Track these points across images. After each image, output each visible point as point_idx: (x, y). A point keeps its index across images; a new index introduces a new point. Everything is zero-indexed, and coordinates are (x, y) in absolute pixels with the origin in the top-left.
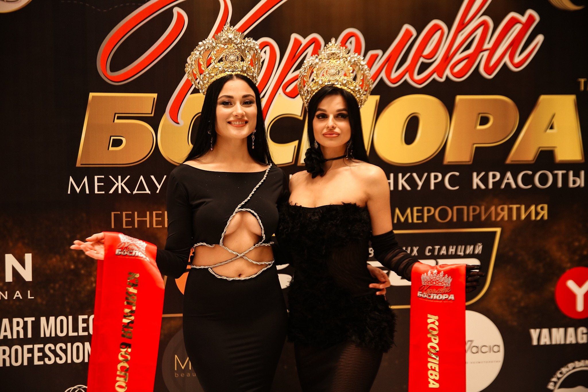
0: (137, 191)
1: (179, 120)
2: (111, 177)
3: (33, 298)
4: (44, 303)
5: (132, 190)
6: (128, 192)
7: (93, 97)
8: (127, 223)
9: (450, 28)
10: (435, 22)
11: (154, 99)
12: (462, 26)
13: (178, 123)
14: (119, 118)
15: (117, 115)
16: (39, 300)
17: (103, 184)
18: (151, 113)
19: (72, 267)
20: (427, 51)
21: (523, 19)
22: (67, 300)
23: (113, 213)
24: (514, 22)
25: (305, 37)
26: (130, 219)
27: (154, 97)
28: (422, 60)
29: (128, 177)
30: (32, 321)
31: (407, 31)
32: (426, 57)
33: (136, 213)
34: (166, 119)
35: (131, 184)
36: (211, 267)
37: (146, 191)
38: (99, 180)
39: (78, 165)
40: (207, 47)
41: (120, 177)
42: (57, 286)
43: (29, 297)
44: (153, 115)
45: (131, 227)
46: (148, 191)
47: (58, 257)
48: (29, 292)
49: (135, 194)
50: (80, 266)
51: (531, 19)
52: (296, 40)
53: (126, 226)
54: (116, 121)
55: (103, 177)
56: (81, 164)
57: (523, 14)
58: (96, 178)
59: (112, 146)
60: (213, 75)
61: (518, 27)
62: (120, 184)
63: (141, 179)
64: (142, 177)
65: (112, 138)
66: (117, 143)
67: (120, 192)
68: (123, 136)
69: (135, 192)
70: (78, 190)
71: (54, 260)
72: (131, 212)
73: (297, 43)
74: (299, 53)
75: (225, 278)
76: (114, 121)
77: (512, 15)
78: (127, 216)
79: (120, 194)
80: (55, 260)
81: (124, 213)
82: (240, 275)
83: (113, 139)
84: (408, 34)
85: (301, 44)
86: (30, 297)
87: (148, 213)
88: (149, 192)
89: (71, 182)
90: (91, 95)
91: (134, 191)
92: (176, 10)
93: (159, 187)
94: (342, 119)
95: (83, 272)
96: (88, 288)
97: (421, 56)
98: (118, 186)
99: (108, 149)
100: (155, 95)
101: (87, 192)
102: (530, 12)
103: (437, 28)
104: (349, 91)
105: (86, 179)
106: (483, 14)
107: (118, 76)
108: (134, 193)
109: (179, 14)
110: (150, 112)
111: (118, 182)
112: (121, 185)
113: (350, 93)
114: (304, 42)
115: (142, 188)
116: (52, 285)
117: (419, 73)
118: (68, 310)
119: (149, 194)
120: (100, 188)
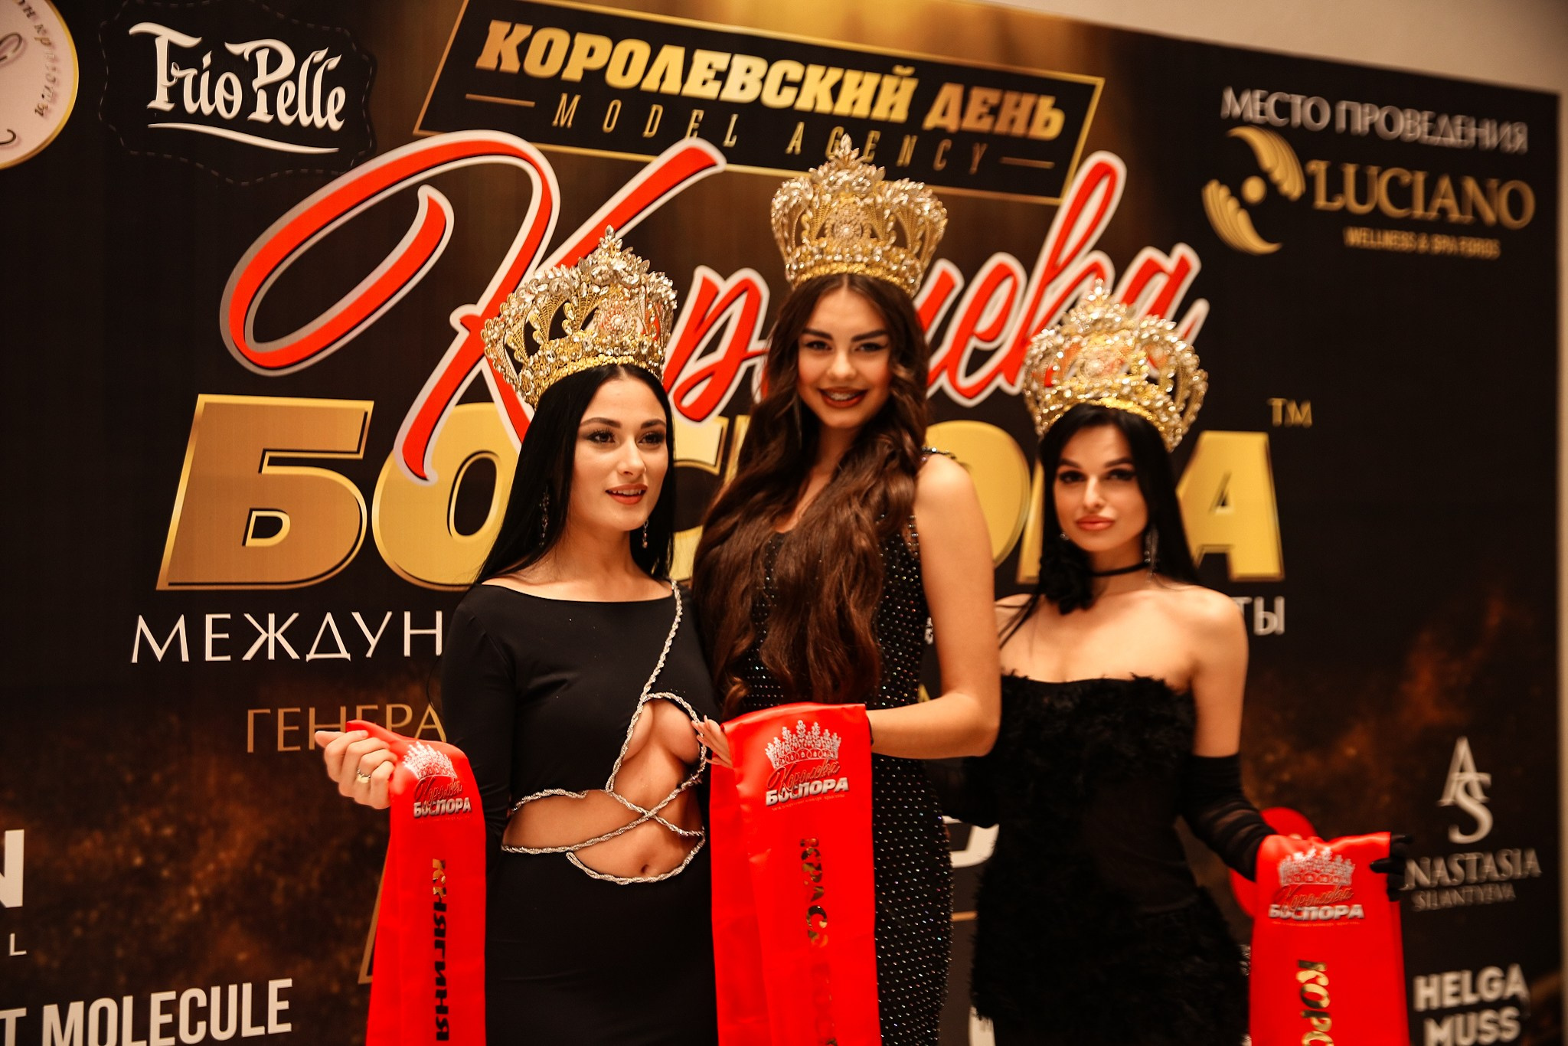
0: (316, 652)
1: (428, 470)
2: (248, 616)
3: (24, 953)
4: (56, 964)
5: (303, 651)
6: (294, 655)
7: (207, 405)
8: (289, 739)
9: (1029, 271)
10: (1000, 258)
11: (366, 414)
12: (1054, 271)
13: (424, 478)
14: (274, 462)
15: (268, 455)
16: (41, 959)
17: (226, 636)
18: (358, 452)
19: (138, 861)
20: (985, 323)
21: (1170, 264)
22: (120, 953)
23: (251, 713)
24: (1151, 269)
25: (725, 276)
26: (297, 728)
27: (366, 410)
28: (973, 343)
29: (295, 616)
30: (18, 1020)
31: (945, 277)
32: (983, 338)
33: (312, 711)
34: (394, 468)
35: (300, 637)
36: (572, 849)
37: (339, 652)
38: (218, 626)
39: (162, 585)
40: (554, 289)
41: (272, 617)
42: (94, 915)
43: (13, 953)
44: (360, 456)
45: (298, 748)
46: (344, 654)
47: (99, 836)
48: (13, 936)
49: (312, 660)
50: (160, 858)
51: (1183, 266)
52: (707, 284)
53: (285, 745)
54: (267, 470)
55: (228, 616)
56: (170, 584)
57: (1167, 251)
58: (209, 619)
59: (254, 536)
60: (565, 359)
61: (1159, 282)
62: (271, 636)
63: (328, 622)
64: (329, 617)
65: (255, 514)
66: (268, 527)
67: (271, 656)
68: (281, 509)
69: (311, 656)
70: (159, 653)
71: (88, 844)
72: (298, 710)
73: (709, 289)
74: (711, 314)
75: (612, 878)
76: (260, 471)
77: (1149, 253)
78: (289, 719)
79: (271, 660)
80: (89, 846)
81: (281, 713)
82: (643, 870)
83: (258, 518)
84: (945, 281)
85: (717, 294)
86: (16, 950)
87: (343, 710)
88: (348, 656)
89: (142, 631)
90: (203, 399)
91: (308, 653)
92: (425, 193)
93: (373, 642)
94: (1120, 482)
95: (165, 873)
96: (180, 916)
97: (972, 334)
98: (267, 640)
99: (244, 543)
100: (368, 406)
101: (185, 657)
102: (1182, 250)
103: (1002, 273)
104: (1138, 410)
105: (181, 624)
106: (1096, 248)
107: (274, 354)
108: (307, 660)
109: (433, 204)
110: (356, 449)
111: (267, 632)
112: (276, 638)
113: (1138, 416)
114: (725, 287)
115: (328, 644)
116: (79, 915)
117: (970, 371)
118: (122, 980)
119: (346, 659)
120: (219, 647)
